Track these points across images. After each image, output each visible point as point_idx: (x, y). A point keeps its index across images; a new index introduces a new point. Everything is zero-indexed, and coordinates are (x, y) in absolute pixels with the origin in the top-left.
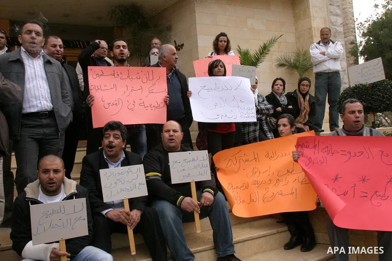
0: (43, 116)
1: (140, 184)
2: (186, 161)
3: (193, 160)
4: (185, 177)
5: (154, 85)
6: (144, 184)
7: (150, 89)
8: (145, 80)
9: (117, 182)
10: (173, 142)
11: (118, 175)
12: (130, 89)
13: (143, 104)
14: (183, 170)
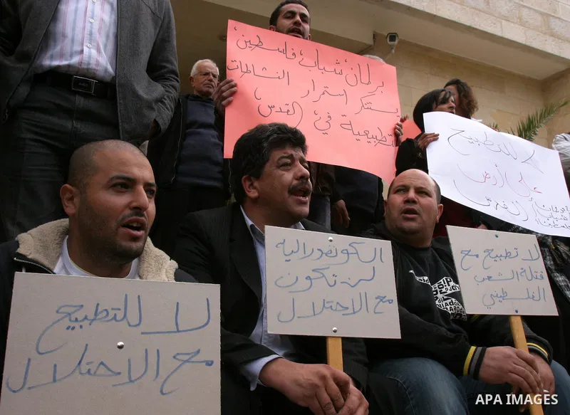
0: (81, 87)
1: (381, 299)
2: (493, 254)
3: (508, 255)
4: (497, 300)
5: (372, 94)
6: (391, 302)
7: (364, 101)
8: (352, 80)
9: (313, 275)
10: (412, 219)
11: (318, 254)
12: (320, 90)
13: (349, 127)
14: (489, 278)
